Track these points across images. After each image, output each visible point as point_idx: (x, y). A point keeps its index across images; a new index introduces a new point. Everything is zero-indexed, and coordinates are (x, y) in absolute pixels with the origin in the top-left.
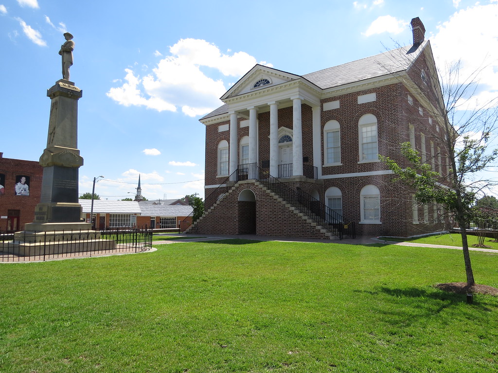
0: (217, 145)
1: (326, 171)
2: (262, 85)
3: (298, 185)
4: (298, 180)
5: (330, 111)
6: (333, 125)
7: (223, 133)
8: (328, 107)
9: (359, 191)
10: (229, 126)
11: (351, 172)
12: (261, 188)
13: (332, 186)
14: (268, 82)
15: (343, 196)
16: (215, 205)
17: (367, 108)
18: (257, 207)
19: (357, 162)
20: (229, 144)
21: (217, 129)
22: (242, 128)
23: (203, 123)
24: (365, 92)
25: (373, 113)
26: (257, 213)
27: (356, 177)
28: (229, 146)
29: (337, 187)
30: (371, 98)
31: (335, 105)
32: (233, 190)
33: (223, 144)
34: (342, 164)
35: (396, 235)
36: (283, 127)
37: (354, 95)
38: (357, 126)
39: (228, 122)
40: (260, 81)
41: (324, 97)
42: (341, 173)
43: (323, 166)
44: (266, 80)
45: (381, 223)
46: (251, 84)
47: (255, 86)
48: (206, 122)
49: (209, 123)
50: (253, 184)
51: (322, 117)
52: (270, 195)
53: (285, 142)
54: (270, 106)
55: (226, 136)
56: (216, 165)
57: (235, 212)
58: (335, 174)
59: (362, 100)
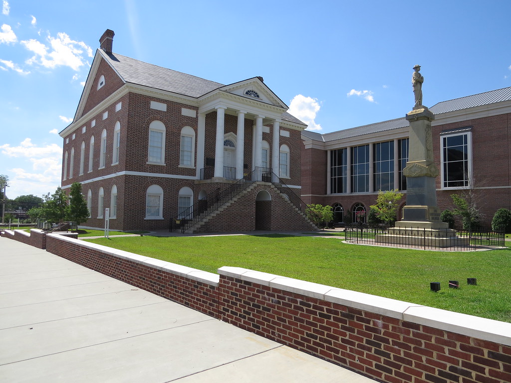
2: (253, 96)
14: (258, 96)
18: (272, 207)
22: (185, 117)
26: (272, 212)
36: (232, 133)
40: (254, 92)
44: (256, 93)
46: (244, 89)
47: (247, 93)
50: (269, 186)
57: (252, 210)
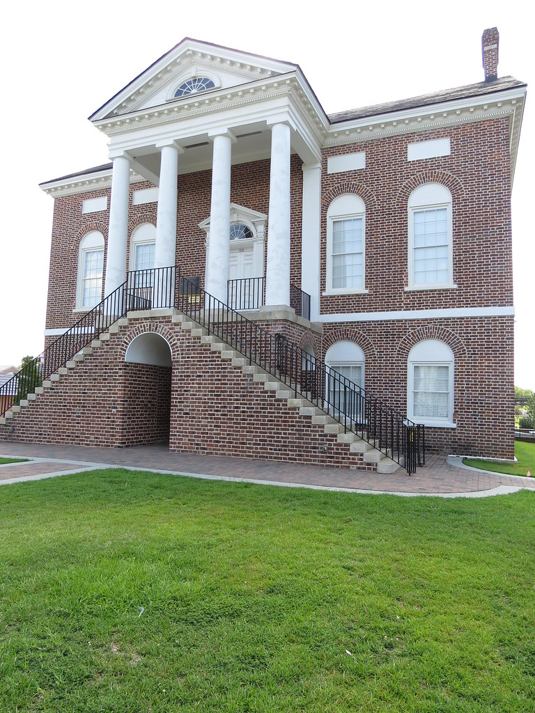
0: (78, 241)
1: (330, 304)
2: (194, 91)
3: (278, 329)
4: (279, 317)
5: (343, 174)
6: (350, 206)
7: (93, 215)
8: (339, 164)
9: (404, 352)
10: (109, 200)
11: (388, 309)
12: (189, 331)
13: (343, 339)
14: (211, 84)
15: (367, 363)
16: (63, 371)
17: (430, 171)
18: (175, 380)
19: (402, 286)
20: (106, 239)
21: (80, 205)
22: (138, 206)
23: (49, 191)
24: (425, 136)
25: (444, 181)
26: (174, 395)
27: (398, 321)
28: (106, 244)
29: (355, 341)
30: (440, 148)
31: (356, 161)
32: (112, 334)
33: (92, 240)
34: (367, 292)
35: (489, 454)
37: (400, 142)
38: (403, 209)
39: (106, 192)
41: (330, 142)
42: (364, 310)
43: (324, 294)
44: (206, 80)
45: (454, 426)
46: (168, 88)
47: (178, 93)
48: (56, 189)
49: (60, 193)
50: (167, 320)
51: (324, 187)
52: (213, 349)
53: (236, 239)
54: (212, 143)
55: (100, 222)
56: (73, 284)
57: (116, 391)
58: (350, 311)
59: (417, 152)
